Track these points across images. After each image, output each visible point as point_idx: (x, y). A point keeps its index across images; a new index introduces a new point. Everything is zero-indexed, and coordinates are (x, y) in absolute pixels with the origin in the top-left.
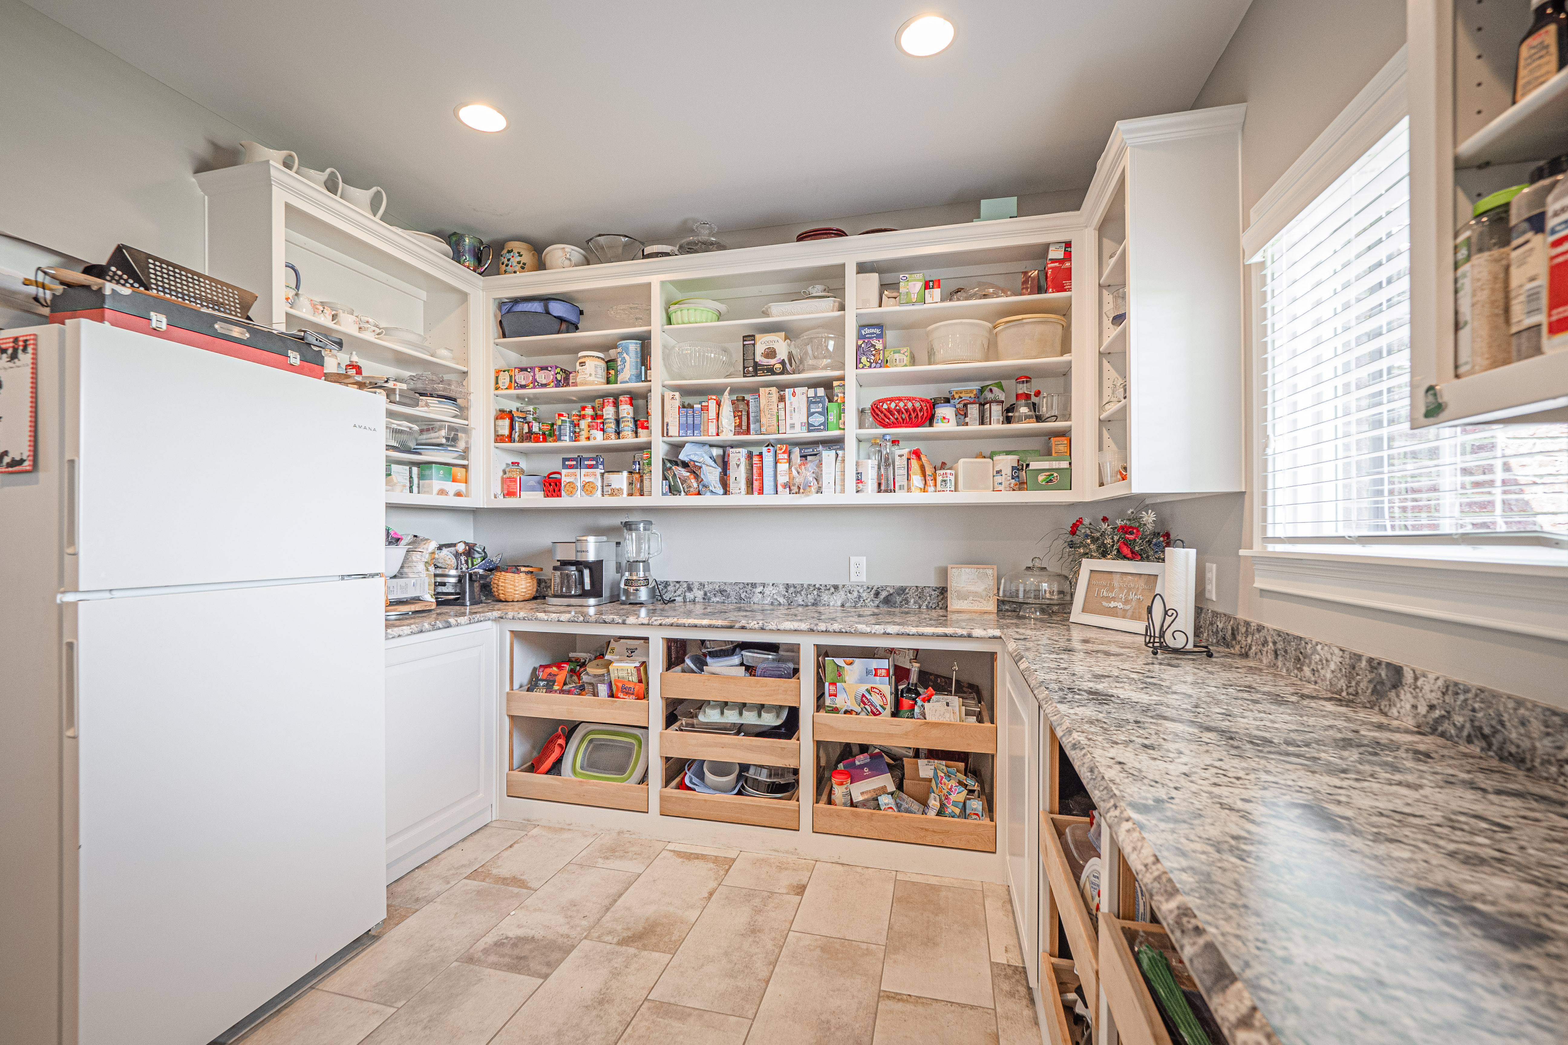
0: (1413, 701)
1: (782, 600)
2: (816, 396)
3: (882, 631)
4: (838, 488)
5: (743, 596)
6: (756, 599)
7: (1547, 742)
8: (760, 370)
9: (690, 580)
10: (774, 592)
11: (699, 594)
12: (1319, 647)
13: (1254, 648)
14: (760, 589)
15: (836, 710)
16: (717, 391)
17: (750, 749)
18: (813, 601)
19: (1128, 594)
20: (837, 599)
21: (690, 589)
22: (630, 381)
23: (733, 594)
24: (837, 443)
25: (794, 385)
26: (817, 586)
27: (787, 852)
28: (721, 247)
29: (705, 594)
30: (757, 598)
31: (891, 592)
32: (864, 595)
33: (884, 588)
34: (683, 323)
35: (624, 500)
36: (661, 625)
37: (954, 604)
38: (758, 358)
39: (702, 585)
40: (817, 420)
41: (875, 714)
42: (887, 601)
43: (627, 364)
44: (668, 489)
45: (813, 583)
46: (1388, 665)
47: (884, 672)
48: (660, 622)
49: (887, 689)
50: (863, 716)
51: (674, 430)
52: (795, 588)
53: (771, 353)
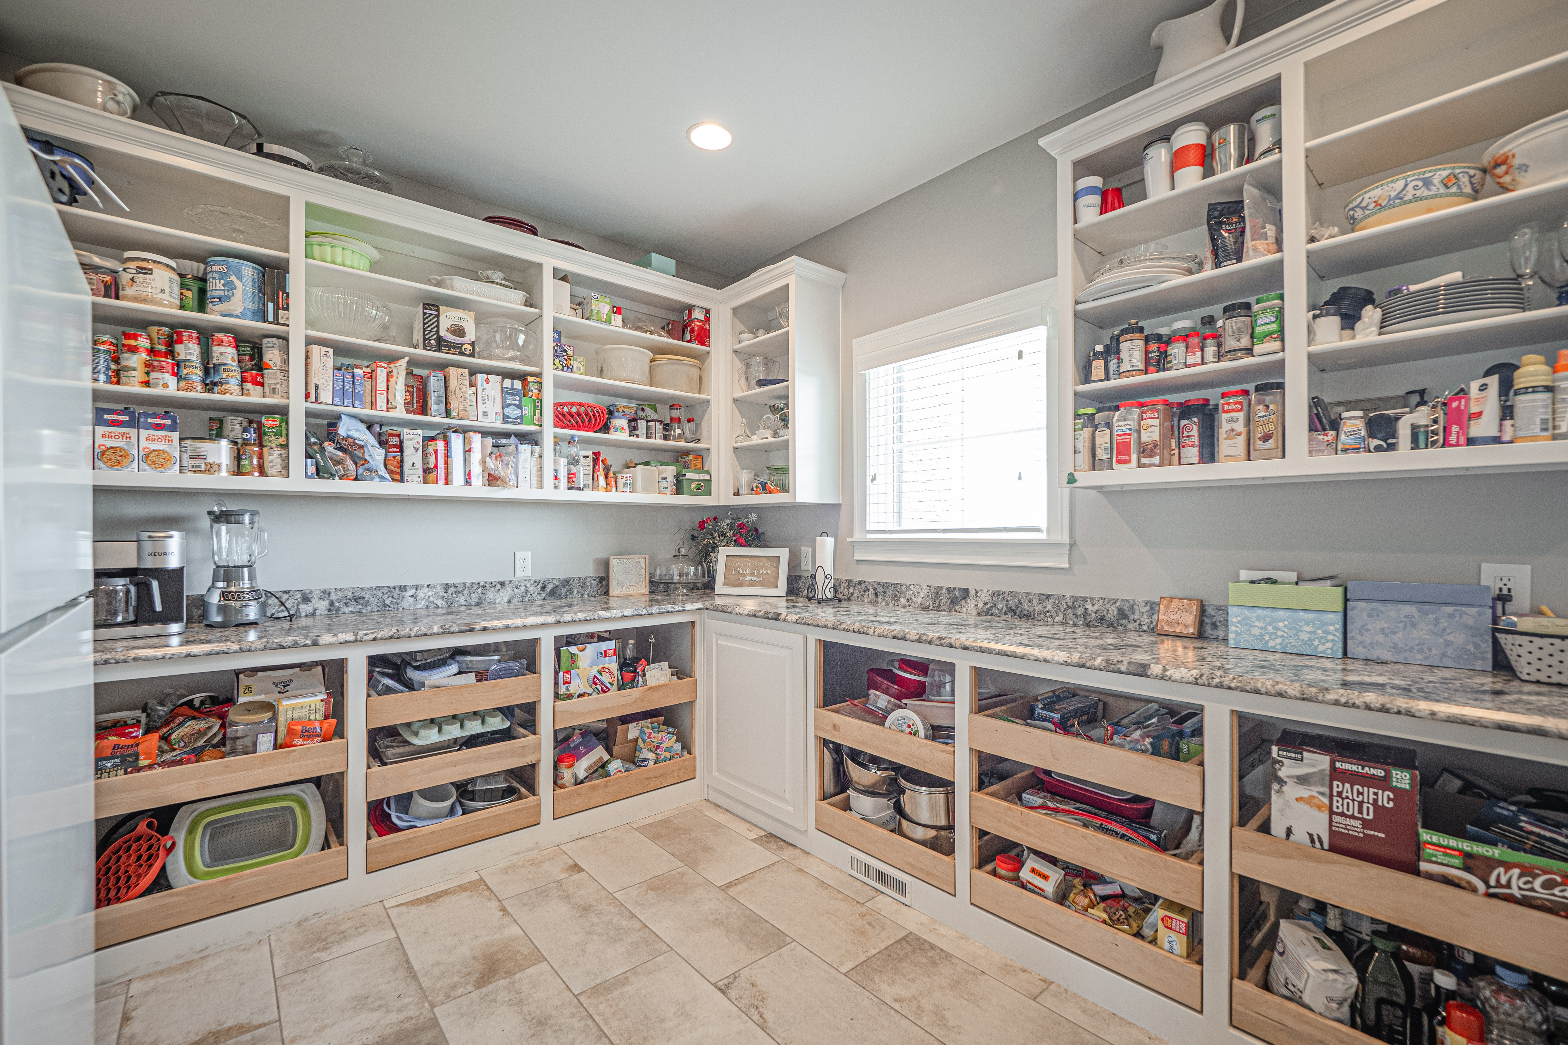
0: (975, 603)
1: (439, 602)
2: (512, 388)
3: (621, 615)
4: (535, 483)
5: (388, 602)
6: (405, 604)
7: (1040, 606)
8: (445, 346)
9: (306, 587)
10: (430, 594)
11: (322, 606)
12: (912, 587)
13: (856, 594)
14: (411, 592)
15: (570, 696)
16: (391, 358)
17: (488, 758)
18: (477, 600)
19: (758, 570)
20: (505, 595)
21: (306, 599)
22: (242, 316)
23: (373, 601)
24: (531, 439)
25: (488, 371)
26: (482, 584)
27: (528, 850)
28: (386, 188)
29: (332, 604)
30: (408, 602)
31: (557, 583)
32: (531, 589)
33: (550, 581)
34: (334, 262)
35: (224, 480)
36: (375, 639)
37: (614, 590)
38: (443, 333)
39: (326, 593)
40: (512, 412)
41: (604, 692)
42: (553, 593)
43: (239, 293)
44: (314, 471)
45: (477, 581)
46: (960, 589)
47: (612, 652)
48: (373, 636)
49: (614, 666)
50: (594, 696)
51: (326, 396)
52: (456, 587)
53: (459, 331)
